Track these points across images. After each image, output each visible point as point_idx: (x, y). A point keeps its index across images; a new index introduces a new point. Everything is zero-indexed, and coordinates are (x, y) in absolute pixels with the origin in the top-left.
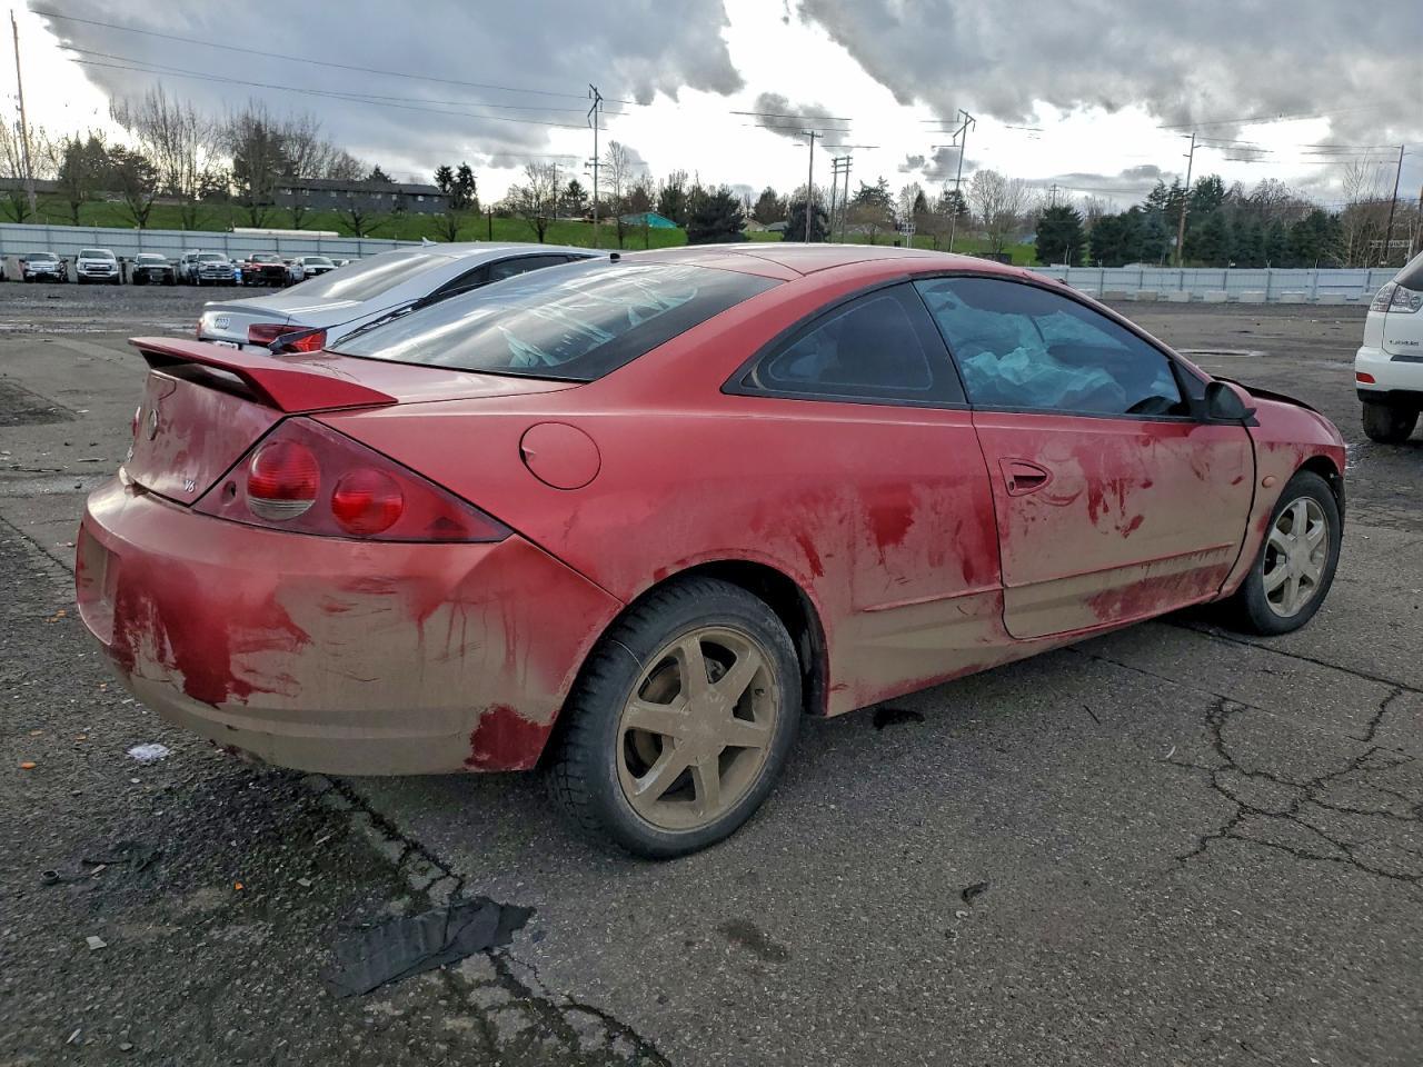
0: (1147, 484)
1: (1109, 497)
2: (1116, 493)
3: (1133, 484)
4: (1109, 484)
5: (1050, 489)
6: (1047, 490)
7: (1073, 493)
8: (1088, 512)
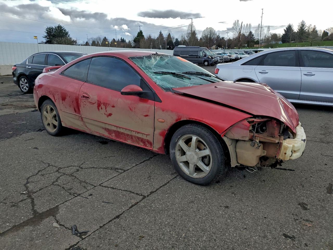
0: (113, 107)
1: (102, 106)
2: (104, 106)
3: (109, 105)
4: (103, 103)
5: (89, 100)
6: (88, 100)
7: (94, 103)
8: (97, 108)
